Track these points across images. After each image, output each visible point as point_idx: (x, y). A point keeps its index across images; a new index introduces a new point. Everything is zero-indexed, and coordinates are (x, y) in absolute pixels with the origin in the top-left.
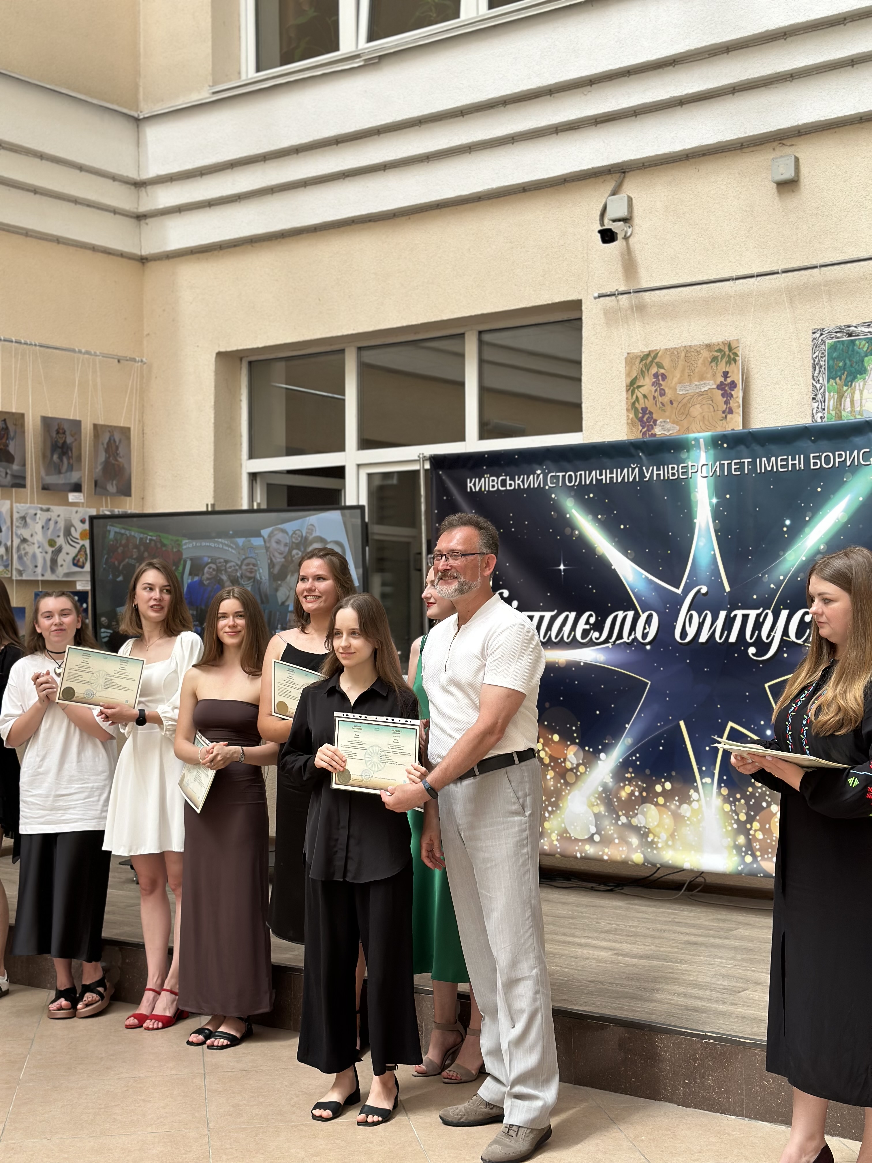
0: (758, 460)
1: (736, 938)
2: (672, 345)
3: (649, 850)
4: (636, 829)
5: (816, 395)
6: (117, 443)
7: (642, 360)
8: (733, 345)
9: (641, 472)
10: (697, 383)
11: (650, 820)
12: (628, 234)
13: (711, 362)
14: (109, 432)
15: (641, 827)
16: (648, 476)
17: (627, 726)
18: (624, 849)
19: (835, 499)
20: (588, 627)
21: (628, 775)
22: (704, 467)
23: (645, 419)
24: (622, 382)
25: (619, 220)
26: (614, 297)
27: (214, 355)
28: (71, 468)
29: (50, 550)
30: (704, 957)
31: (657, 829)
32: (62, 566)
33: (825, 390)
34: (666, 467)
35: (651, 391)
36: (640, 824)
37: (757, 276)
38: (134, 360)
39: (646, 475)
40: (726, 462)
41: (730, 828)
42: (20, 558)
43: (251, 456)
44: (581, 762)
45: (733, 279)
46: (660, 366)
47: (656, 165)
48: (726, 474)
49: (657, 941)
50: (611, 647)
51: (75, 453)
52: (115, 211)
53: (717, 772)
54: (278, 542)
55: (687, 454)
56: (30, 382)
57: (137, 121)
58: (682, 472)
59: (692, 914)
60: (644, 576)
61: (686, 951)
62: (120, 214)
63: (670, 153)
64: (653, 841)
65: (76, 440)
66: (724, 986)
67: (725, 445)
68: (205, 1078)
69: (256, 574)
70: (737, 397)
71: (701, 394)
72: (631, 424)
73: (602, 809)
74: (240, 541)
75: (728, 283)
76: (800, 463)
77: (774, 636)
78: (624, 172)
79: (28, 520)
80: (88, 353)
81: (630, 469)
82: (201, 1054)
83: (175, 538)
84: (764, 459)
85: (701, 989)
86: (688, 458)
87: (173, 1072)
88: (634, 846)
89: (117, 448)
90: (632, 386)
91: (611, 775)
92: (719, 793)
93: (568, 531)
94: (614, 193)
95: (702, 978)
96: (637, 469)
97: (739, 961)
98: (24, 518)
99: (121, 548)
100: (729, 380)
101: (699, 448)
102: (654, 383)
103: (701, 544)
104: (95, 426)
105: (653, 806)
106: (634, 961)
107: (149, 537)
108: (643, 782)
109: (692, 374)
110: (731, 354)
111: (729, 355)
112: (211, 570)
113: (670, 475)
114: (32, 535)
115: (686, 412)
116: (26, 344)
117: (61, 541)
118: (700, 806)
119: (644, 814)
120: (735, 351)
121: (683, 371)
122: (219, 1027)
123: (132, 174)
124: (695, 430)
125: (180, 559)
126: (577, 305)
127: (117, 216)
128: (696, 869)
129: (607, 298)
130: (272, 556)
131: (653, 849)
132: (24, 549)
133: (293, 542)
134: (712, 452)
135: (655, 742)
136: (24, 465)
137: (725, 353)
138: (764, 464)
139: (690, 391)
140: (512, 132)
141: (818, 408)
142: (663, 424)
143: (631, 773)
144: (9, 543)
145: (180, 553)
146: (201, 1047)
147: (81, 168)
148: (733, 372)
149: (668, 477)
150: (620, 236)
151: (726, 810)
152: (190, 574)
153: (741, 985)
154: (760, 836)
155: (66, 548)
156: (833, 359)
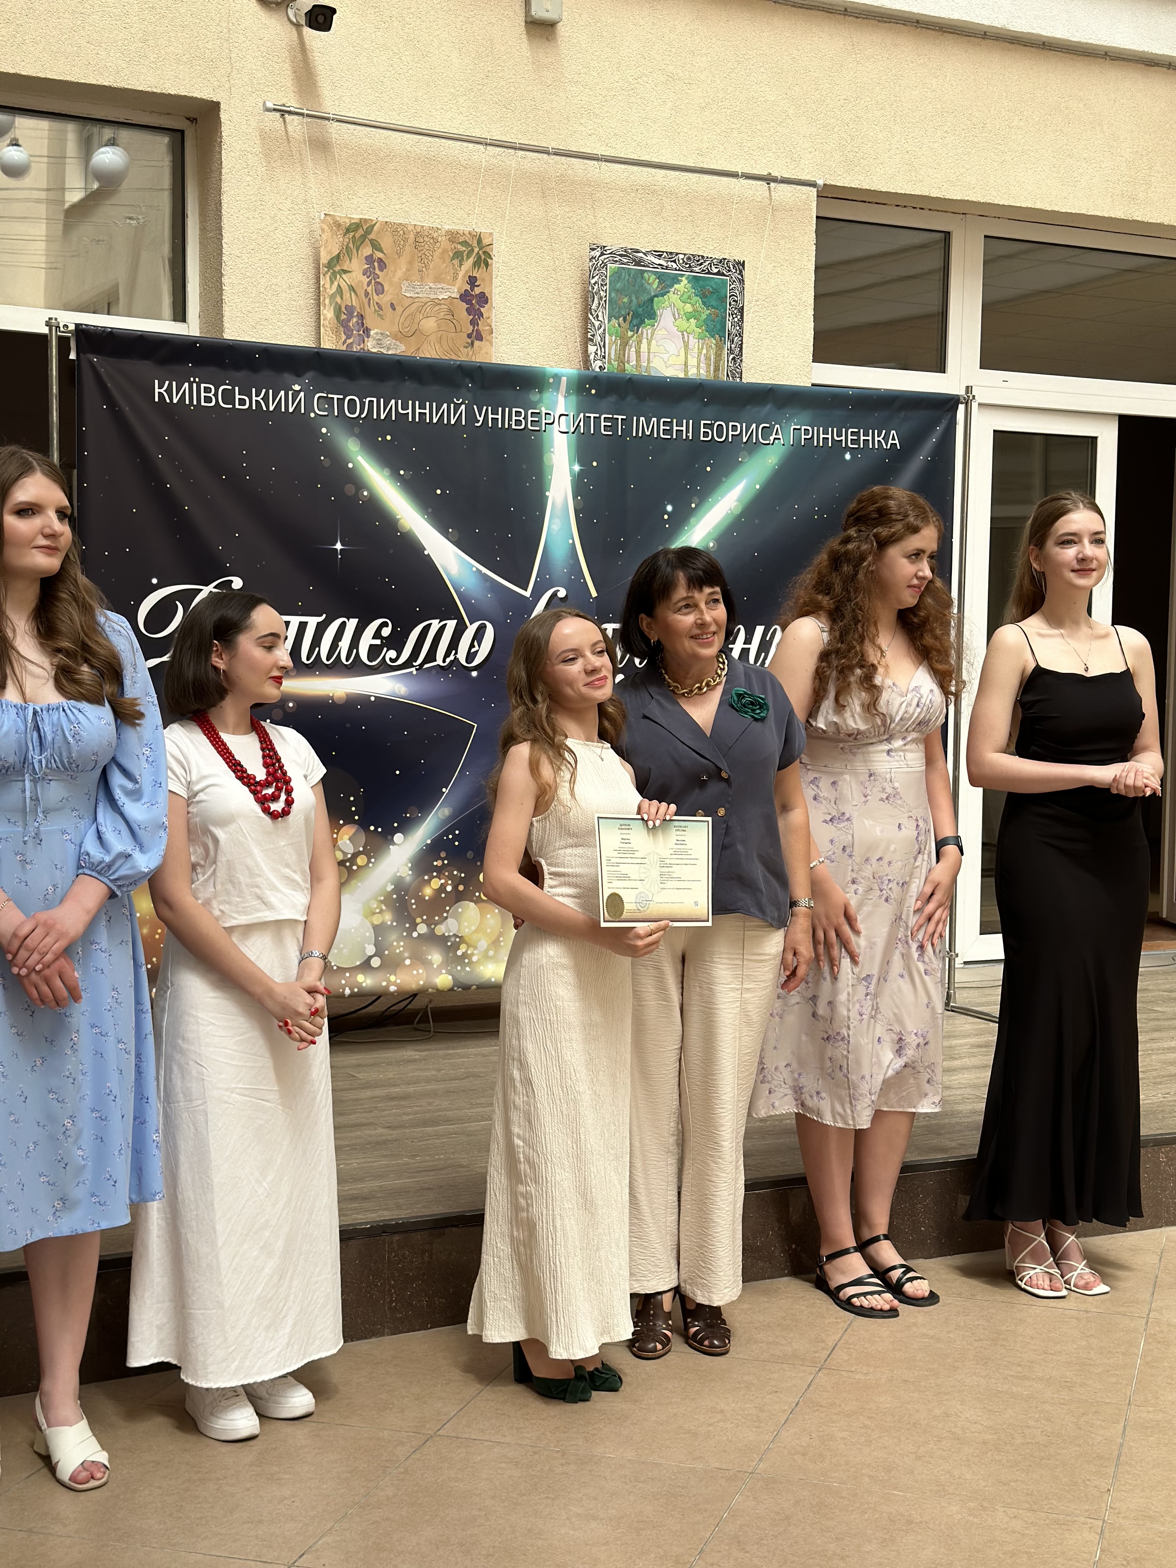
0: (635, 418)
2: (394, 218)
3: (459, 968)
4: (441, 941)
5: (593, 336)
7: (348, 231)
8: (486, 241)
9: (470, 411)
10: (431, 285)
11: (465, 924)
13: (453, 259)
15: (449, 936)
16: (481, 419)
17: (444, 790)
18: (421, 971)
19: (727, 483)
20: (378, 642)
21: (438, 863)
22: (563, 418)
23: (351, 324)
26: (281, 115)
31: (475, 936)
33: (604, 330)
34: (507, 409)
35: (361, 282)
36: (449, 931)
37: (519, 149)
39: (477, 417)
40: (592, 415)
44: (361, 849)
45: (483, 144)
46: (376, 246)
48: (592, 432)
50: (415, 673)
55: (538, 396)
58: (532, 421)
60: (474, 569)
64: (465, 955)
67: (593, 392)
70: (489, 318)
71: (437, 303)
72: (330, 328)
73: (388, 917)
76: (687, 431)
81: (452, 405)
84: (642, 419)
86: (540, 401)
88: (435, 966)
90: (332, 268)
91: (410, 865)
93: (350, 489)
96: (463, 407)
100: (477, 291)
101: (558, 389)
102: (366, 270)
103: (556, 527)
105: (472, 904)
108: (460, 871)
109: (424, 269)
110: (481, 252)
111: (478, 254)
113: (513, 423)
115: (415, 326)
119: (457, 917)
120: (488, 249)
121: (411, 263)
131: (464, 965)
137: (473, 250)
138: (642, 426)
139: (420, 296)
141: (596, 353)
142: (380, 336)
143: (443, 859)
148: (484, 280)
149: (509, 425)
156: (617, 291)
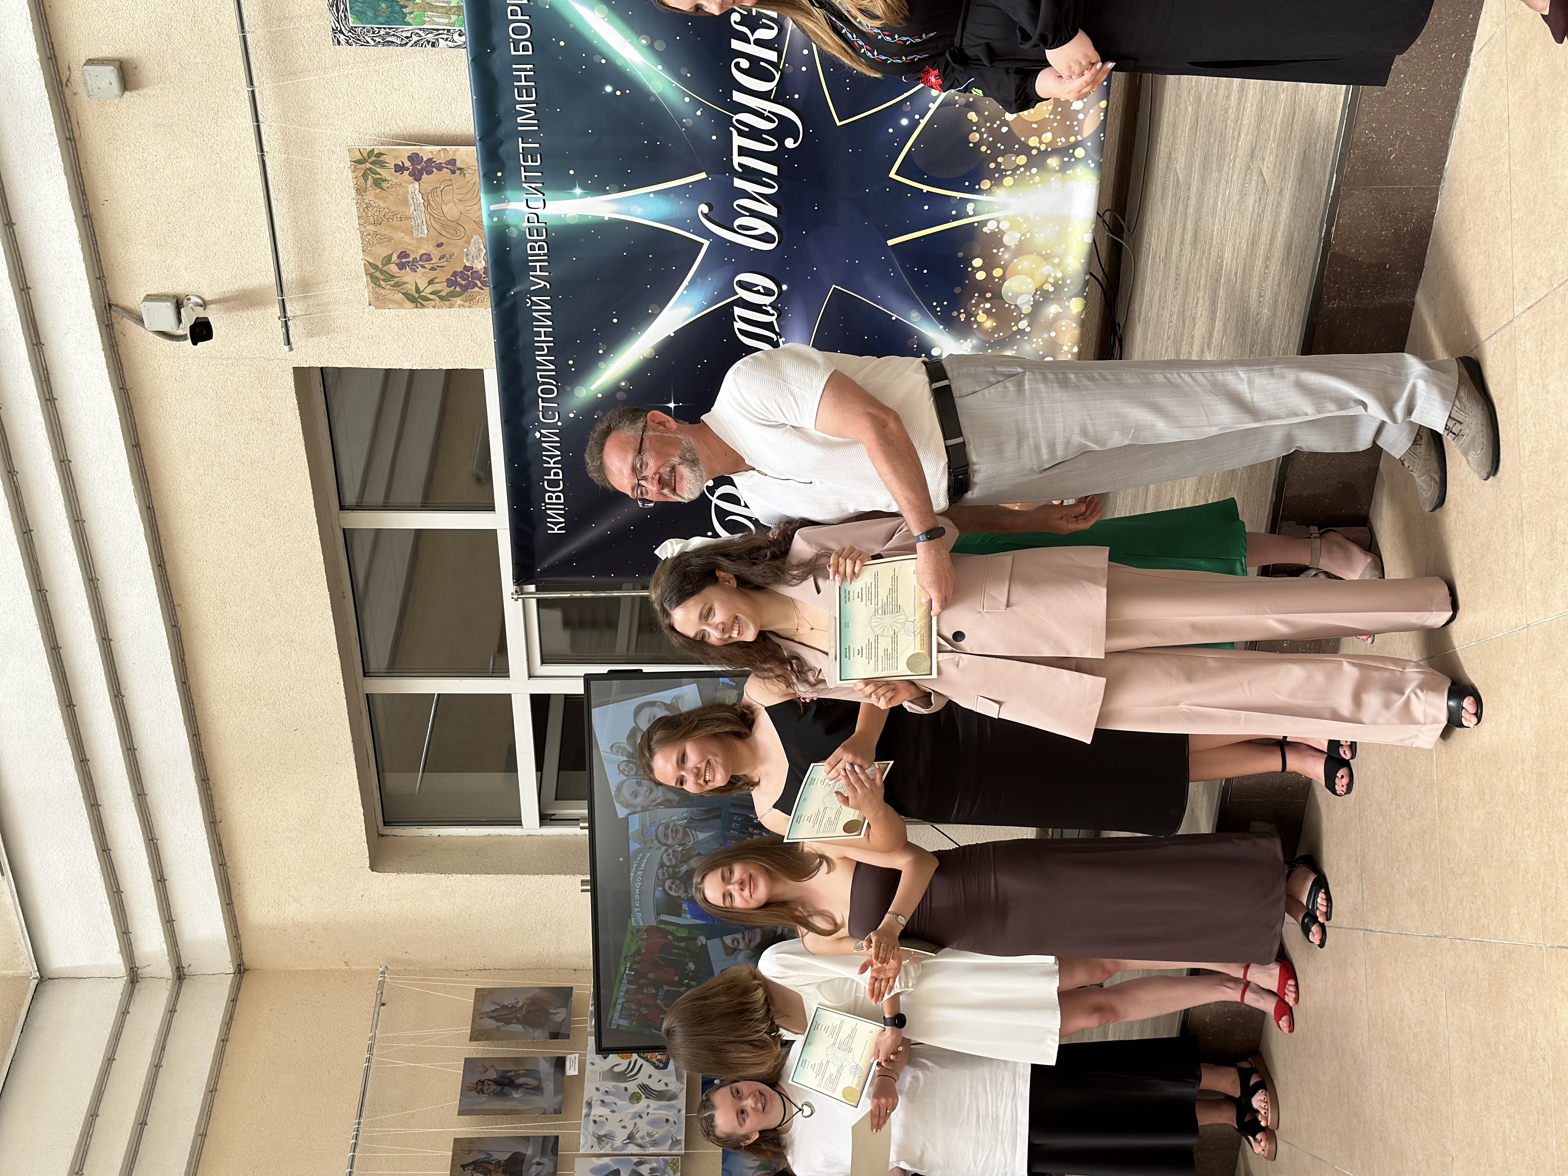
0: (519, 128)
1: (1189, 175)
2: (357, 244)
3: (1066, 289)
4: (1037, 306)
5: (428, 42)
6: (497, 1007)
7: (380, 286)
8: (359, 157)
9: (537, 293)
10: (412, 209)
11: (1024, 288)
12: (199, 301)
13: (382, 188)
14: (482, 1018)
15: (1034, 301)
16: (543, 283)
17: (894, 318)
18: (1063, 323)
19: (575, 22)
21: (963, 317)
22: (530, 205)
23: (464, 283)
24: (410, 314)
25: (179, 314)
26: (289, 323)
27: (374, 873)
28: (532, 1073)
29: (644, 1102)
30: (1214, 223)
31: (1038, 277)
32: (666, 1084)
33: (420, 29)
34: (530, 258)
35: (423, 274)
36: (1029, 301)
37: (257, 121)
38: (382, 984)
39: (542, 285)
40: (523, 174)
41: (1037, 178)
42: (654, 1143)
43: (518, 823)
45: (263, 155)
46: (388, 260)
47: (99, 261)
48: (540, 174)
49: (1192, 287)
51: (510, 1067)
52: (172, 1011)
53: (959, 195)
54: (635, 794)
55: (512, 229)
56: (412, 1131)
57: (44, 979)
58: (538, 236)
59: (1155, 231)
60: (685, 292)
61: (1207, 247)
62: (175, 1005)
63: (81, 241)
64: (1053, 285)
65: (493, 1066)
66: (1255, 201)
67: (499, 174)
68: (1371, 930)
69: (680, 825)
70: (431, 152)
71: (428, 205)
72: (471, 301)
74: (634, 846)
75: (267, 161)
76: (525, 70)
77: (769, 112)
78: (110, 305)
79: (602, 1133)
80: (370, 1049)
81: (533, 308)
82: (1338, 930)
83: (628, 936)
84: (519, 120)
85: (1259, 235)
86: (516, 226)
87: (1362, 972)
88: (1061, 310)
89: (504, 1007)
90: (417, 299)
91: (962, 341)
92: (989, 191)
93: (621, 396)
94: (140, 321)
95: (1245, 232)
96: (533, 298)
97: (1220, 176)
98: (600, 1139)
99: (642, 1010)
100: (407, 164)
101: (503, 211)
102: (411, 269)
103: (639, 211)
104: (474, 1037)
105: (1005, 284)
106: (1218, 324)
107: (627, 972)
108: (973, 296)
109: (399, 216)
110: (370, 161)
111: (372, 163)
112: (674, 887)
113: (542, 252)
114: (624, 1127)
115: (453, 225)
116: (357, 1136)
117: (632, 1086)
118: (1006, 218)
119: (1016, 296)
120: (365, 155)
121: (395, 228)
122: (1302, 904)
123: (119, 987)
124: (478, 214)
125: (657, 929)
126: (301, 374)
127: (179, 1007)
128: (1094, 225)
129: (291, 332)
130: (654, 804)
131: (1064, 285)
132: (642, 1138)
133: (636, 774)
134: (509, 194)
135: (917, 281)
136: (527, 1139)
137: (370, 169)
138: (526, 120)
139: (424, 219)
140: (53, 463)
141: (447, 39)
142: (470, 257)
143: (960, 313)
144: (635, 1159)
145: (649, 930)
146: (1327, 929)
147: (110, 1060)
148: (396, 158)
149: (544, 255)
150: (201, 313)
151: (1012, 183)
152: (679, 915)
153: (1255, 178)
154: (1048, 137)
155: (642, 1078)
156: (376, 16)
